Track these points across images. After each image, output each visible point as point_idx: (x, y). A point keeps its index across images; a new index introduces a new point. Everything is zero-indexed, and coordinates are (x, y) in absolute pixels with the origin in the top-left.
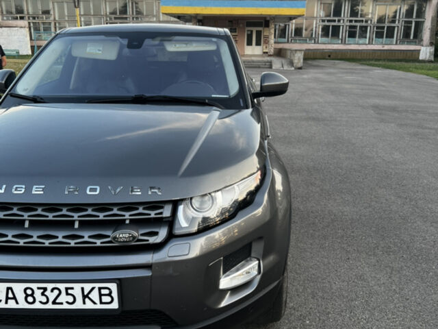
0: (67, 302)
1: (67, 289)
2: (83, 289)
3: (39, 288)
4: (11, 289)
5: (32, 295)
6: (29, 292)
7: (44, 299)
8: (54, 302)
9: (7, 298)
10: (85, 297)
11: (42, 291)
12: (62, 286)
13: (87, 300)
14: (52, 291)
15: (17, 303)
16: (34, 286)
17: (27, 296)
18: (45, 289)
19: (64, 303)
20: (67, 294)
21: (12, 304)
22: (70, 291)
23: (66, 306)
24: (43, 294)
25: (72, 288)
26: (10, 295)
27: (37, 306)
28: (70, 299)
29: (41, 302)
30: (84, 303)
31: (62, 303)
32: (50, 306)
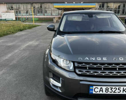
0: (118, 92)
1: (119, 88)
2: (123, 88)
3: (110, 88)
4: (102, 88)
5: (108, 90)
6: (107, 89)
7: (111, 91)
8: (114, 92)
9: (100, 91)
10: (124, 90)
11: (111, 89)
12: (117, 87)
13: (124, 91)
14: (114, 89)
15: (103, 92)
16: (109, 87)
17: (106, 90)
18: (112, 88)
19: (117, 92)
20: (119, 90)
21: (101, 93)
22: (119, 89)
23: (117, 93)
24: (111, 90)
25: (120, 88)
26: (101, 90)
27: (109, 93)
28: (119, 91)
29: (110, 92)
30: (123, 92)
31: (116, 92)
32: (113, 93)
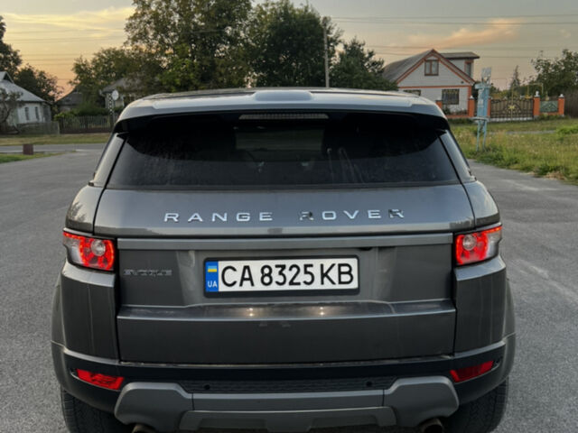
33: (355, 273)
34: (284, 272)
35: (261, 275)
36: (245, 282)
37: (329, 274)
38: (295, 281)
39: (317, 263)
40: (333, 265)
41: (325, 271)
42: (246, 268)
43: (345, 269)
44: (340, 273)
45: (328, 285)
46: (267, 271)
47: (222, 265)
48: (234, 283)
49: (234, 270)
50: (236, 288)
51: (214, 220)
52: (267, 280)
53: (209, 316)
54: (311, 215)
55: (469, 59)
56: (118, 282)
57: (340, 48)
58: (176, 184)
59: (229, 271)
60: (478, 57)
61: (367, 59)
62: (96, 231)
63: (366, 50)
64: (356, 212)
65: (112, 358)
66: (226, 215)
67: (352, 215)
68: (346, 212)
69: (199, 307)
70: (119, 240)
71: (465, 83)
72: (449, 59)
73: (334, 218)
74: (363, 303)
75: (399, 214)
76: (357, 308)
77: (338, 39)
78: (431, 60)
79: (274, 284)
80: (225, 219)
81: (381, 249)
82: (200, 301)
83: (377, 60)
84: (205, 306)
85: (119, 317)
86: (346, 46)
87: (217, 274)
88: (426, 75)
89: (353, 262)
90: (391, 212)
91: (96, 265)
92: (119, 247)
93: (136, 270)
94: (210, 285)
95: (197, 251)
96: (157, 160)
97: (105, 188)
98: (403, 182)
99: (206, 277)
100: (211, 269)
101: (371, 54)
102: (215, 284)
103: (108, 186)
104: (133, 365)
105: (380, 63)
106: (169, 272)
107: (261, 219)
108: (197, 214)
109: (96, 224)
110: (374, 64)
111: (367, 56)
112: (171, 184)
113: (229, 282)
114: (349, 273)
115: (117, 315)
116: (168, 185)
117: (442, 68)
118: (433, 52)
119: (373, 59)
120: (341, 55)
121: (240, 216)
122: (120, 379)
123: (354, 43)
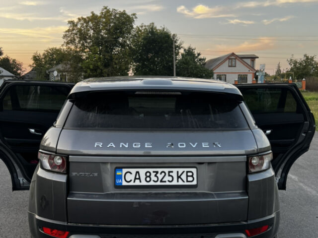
33: (195, 176)
34: (158, 175)
35: (145, 177)
36: (136, 180)
37: (182, 177)
38: (163, 180)
39: (175, 170)
40: (184, 172)
41: (179, 175)
42: (138, 172)
43: (190, 174)
44: (187, 176)
45: (181, 183)
46: (148, 174)
47: (125, 171)
48: (131, 181)
49: (131, 173)
50: (132, 183)
51: (121, 146)
52: (148, 179)
53: (117, 199)
54: (172, 144)
55: (253, 58)
56: (68, 179)
57: (182, 51)
58: (101, 127)
59: (128, 174)
60: (258, 58)
61: (197, 57)
62: (57, 152)
63: (196, 52)
64: (196, 144)
65: (64, 221)
66: (127, 144)
67: (194, 145)
68: (191, 144)
69: (112, 193)
70: (70, 156)
71: (251, 72)
72: (242, 58)
73: (185, 146)
74: (199, 193)
75: (218, 145)
76: (196, 195)
77: (181, 46)
78: (232, 58)
79: (152, 181)
80: (127, 146)
81: (209, 163)
82: (112, 191)
83: (202, 58)
84: (115, 193)
85: (68, 198)
86: (185, 50)
87: (121, 175)
88: (229, 66)
89: (194, 170)
90: (214, 144)
91: (57, 170)
92: (70, 160)
93: (78, 173)
94: (117, 182)
95: (111, 163)
96: (91, 114)
97: (63, 129)
98: (220, 128)
99: (116, 177)
100: (118, 173)
101: (199, 54)
102: (120, 181)
103: (64, 128)
104: (75, 225)
105: (204, 59)
106: (96, 174)
107: (146, 146)
108: (112, 144)
109: (58, 148)
110: (200, 60)
111: (196, 55)
112: (98, 127)
113: (128, 180)
114: (192, 176)
115: (67, 197)
116: (97, 128)
117: (238, 62)
118: (233, 54)
119: (200, 57)
120: (182, 55)
121: (135, 145)
122: (67, 233)
123: (189, 48)
